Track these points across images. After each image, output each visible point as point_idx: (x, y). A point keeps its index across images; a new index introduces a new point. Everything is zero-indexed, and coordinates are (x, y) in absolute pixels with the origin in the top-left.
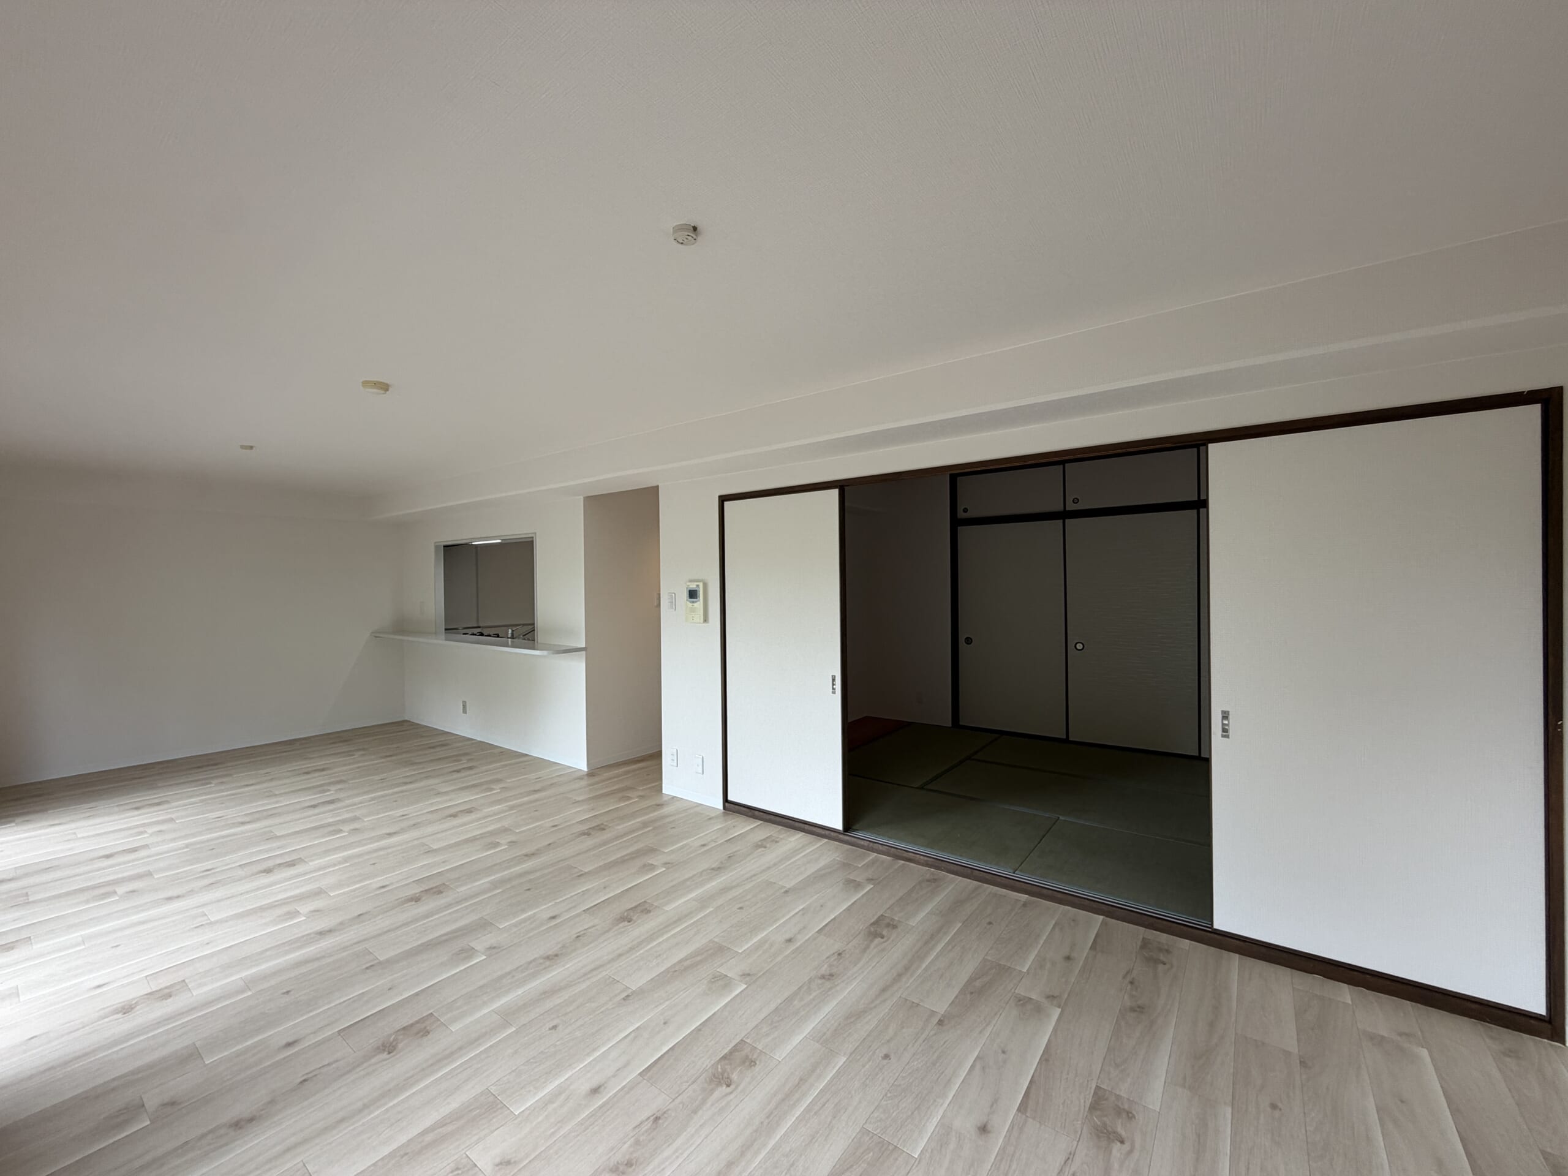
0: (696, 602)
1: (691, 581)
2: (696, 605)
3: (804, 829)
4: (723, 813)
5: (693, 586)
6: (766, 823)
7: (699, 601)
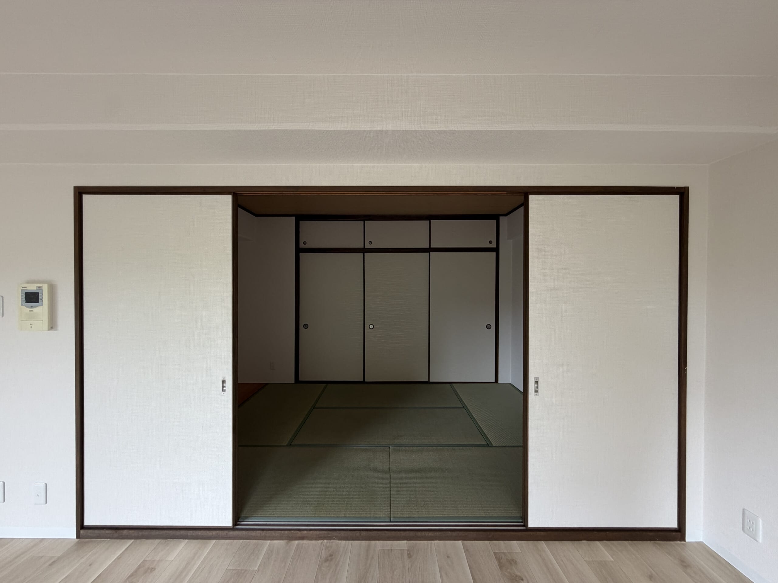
0: (37, 306)
1: (28, 282)
2: (35, 310)
3: (187, 536)
4: (78, 542)
5: (32, 288)
6: (138, 541)
7: (42, 305)
